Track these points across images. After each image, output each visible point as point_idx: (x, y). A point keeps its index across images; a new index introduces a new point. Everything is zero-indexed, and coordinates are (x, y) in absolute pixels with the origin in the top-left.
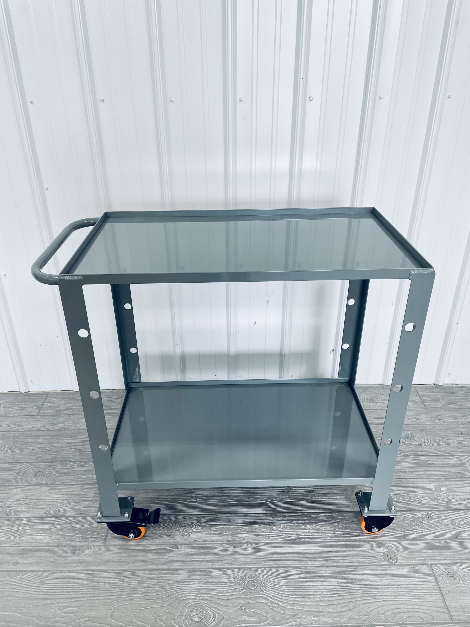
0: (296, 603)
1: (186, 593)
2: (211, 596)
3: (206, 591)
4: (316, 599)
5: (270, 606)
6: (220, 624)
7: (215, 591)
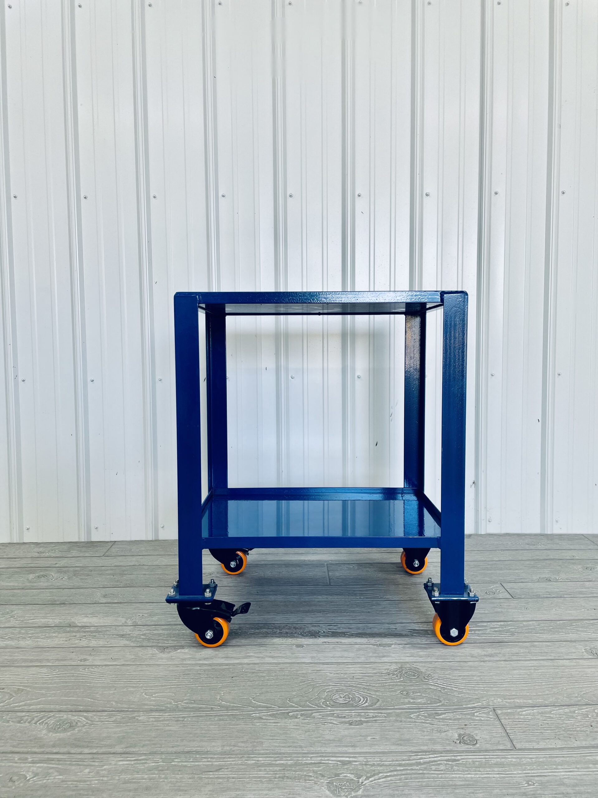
0: (477, 688)
1: (322, 681)
2: (357, 683)
3: (349, 679)
4: (504, 686)
5: (440, 691)
6: (376, 705)
7: (362, 680)
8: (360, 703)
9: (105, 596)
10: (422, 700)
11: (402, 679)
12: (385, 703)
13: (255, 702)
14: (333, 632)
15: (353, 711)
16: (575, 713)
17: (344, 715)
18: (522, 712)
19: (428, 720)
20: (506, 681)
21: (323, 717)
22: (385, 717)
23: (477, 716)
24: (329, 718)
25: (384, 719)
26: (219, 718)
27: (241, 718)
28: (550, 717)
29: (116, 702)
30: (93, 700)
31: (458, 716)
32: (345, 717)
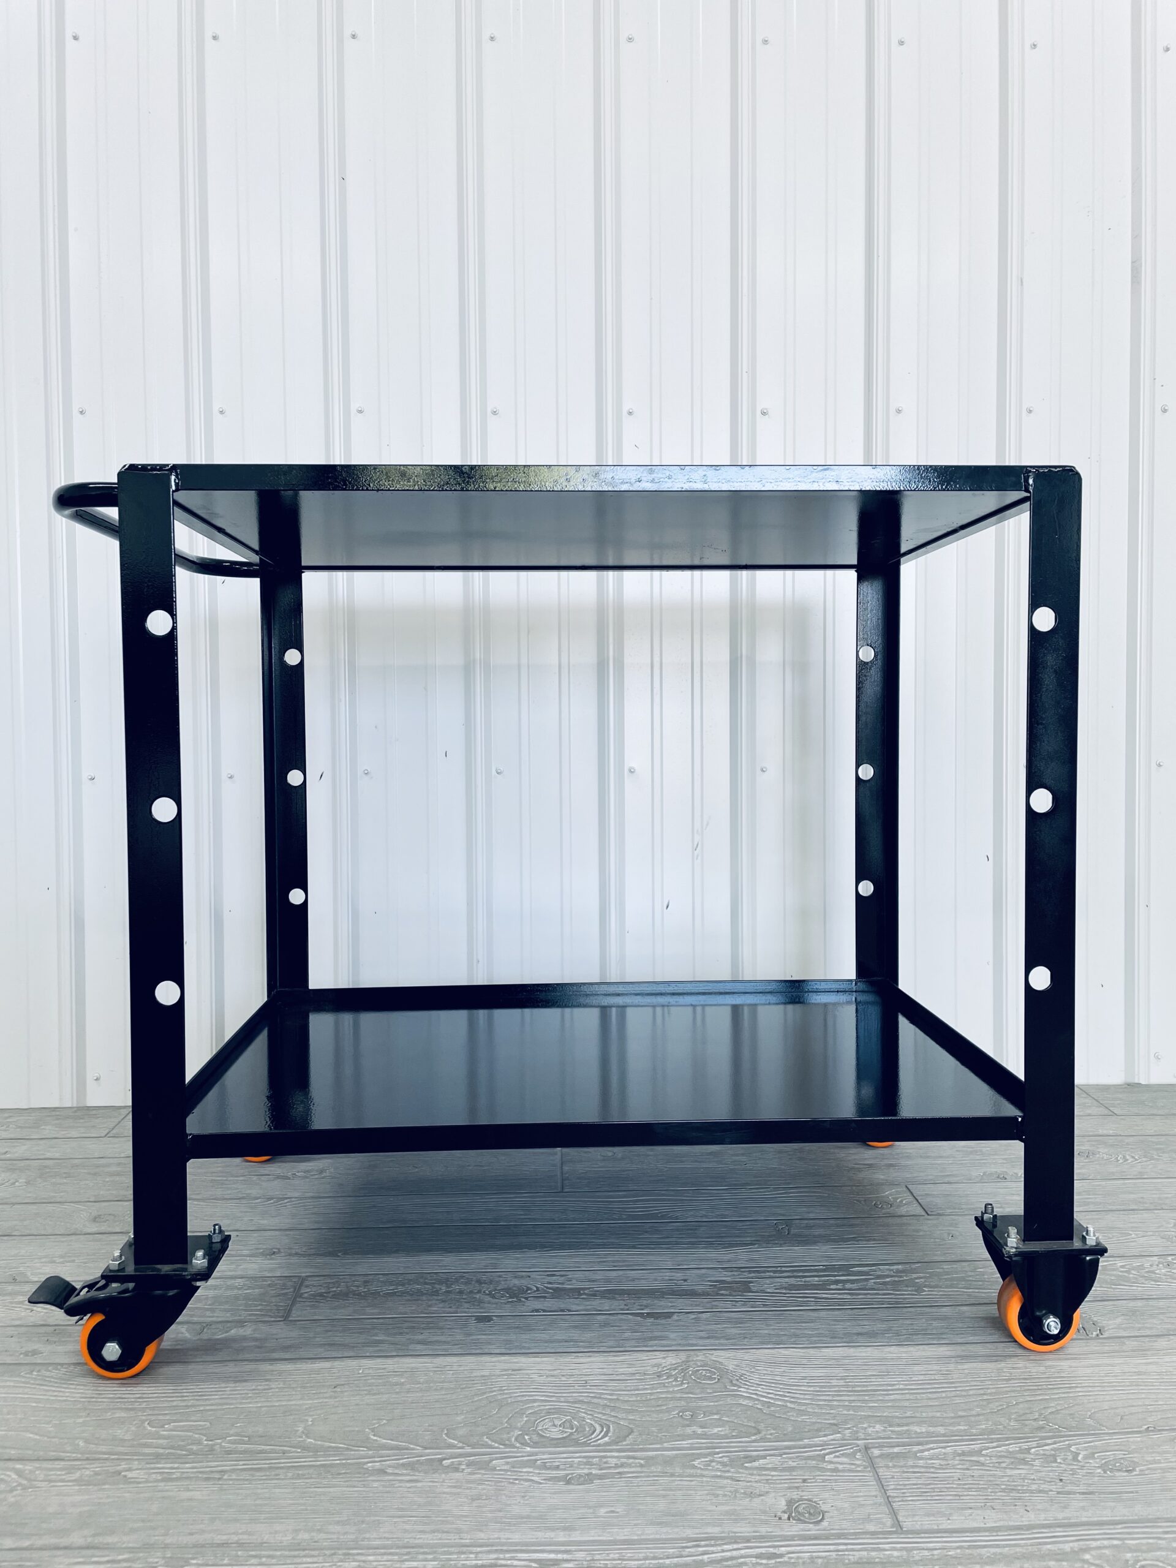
0: (835, 1403)
1: (522, 1392)
2: (591, 1395)
4: (892, 1397)
5: (761, 1409)
6: (625, 1440)
7: (604, 1388)
8: (593, 1436)
9: (95, 1219)
10: (720, 1429)
11: (686, 1386)
12: (644, 1437)
13: (375, 1438)
14: (556, 1290)
15: (578, 1455)
16: (1030, 1454)
17: (558, 1464)
18: (922, 1451)
19: (728, 1471)
20: (897, 1387)
21: (514, 1468)
22: (642, 1466)
23: (831, 1462)
24: (524, 1470)
25: (639, 1469)
26: (297, 1472)
27: (343, 1472)
28: (978, 1462)
29: (87, 1441)
30: (38, 1437)
31: (790, 1463)
32: (557, 1468)
